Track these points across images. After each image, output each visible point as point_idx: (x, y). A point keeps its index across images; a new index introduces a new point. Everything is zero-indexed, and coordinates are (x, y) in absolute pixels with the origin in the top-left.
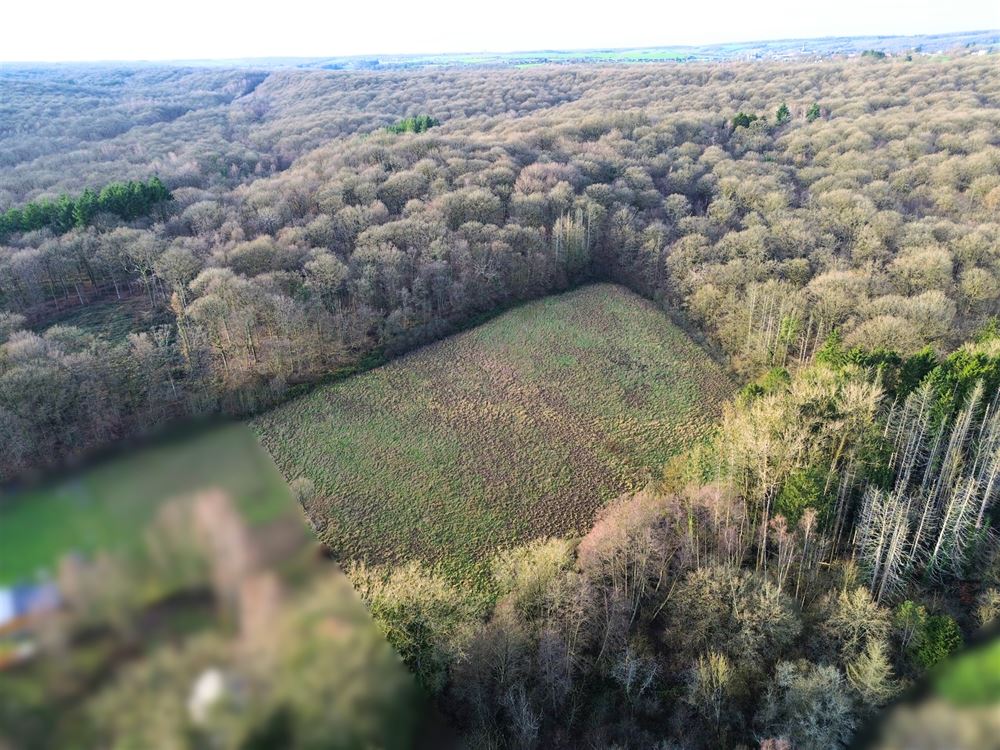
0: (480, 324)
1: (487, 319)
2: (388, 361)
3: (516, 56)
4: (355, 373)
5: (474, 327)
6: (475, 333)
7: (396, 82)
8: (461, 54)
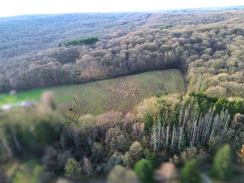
0: (137, 74)
1: (140, 73)
2: (112, 78)
3: (228, 8)
4: (104, 79)
5: (135, 74)
6: (134, 76)
7: (179, 16)
8: (213, 8)
